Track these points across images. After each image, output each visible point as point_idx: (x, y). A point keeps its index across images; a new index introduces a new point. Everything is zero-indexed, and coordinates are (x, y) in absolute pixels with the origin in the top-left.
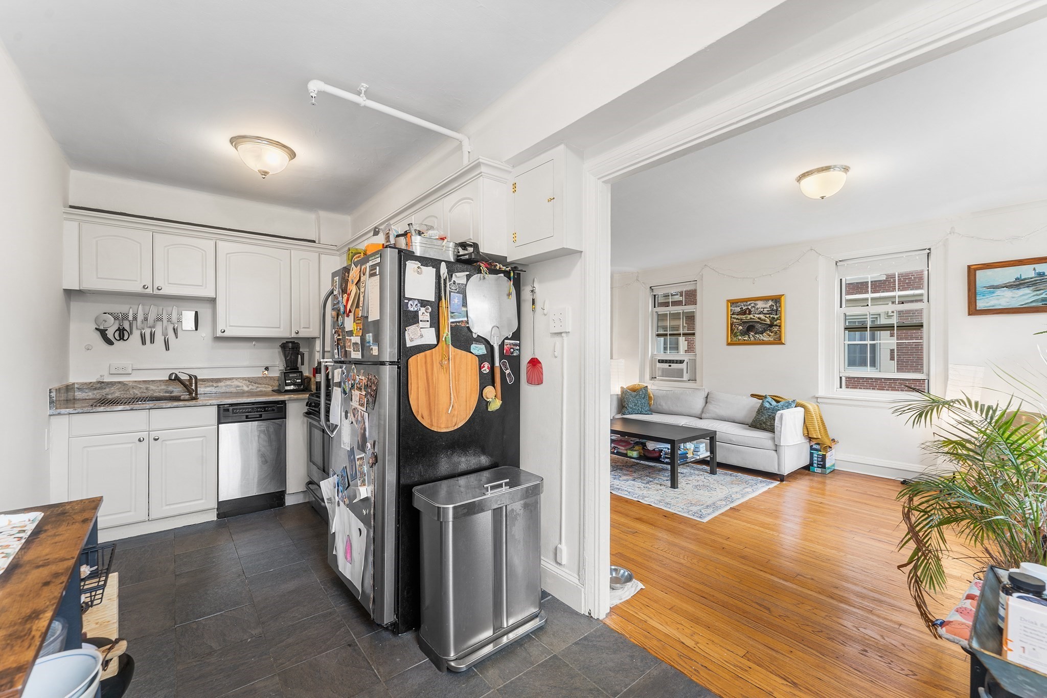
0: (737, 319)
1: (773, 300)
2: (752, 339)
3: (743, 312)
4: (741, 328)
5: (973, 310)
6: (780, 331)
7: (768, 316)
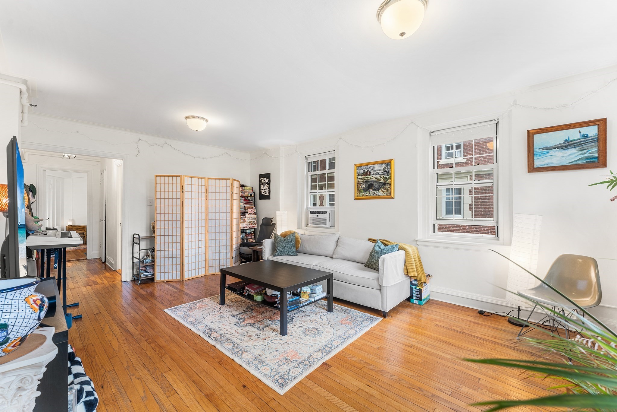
0: (361, 179)
1: (385, 164)
2: (372, 194)
3: (365, 174)
4: (364, 186)
5: (532, 169)
6: (391, 188)
7: (382, 176)
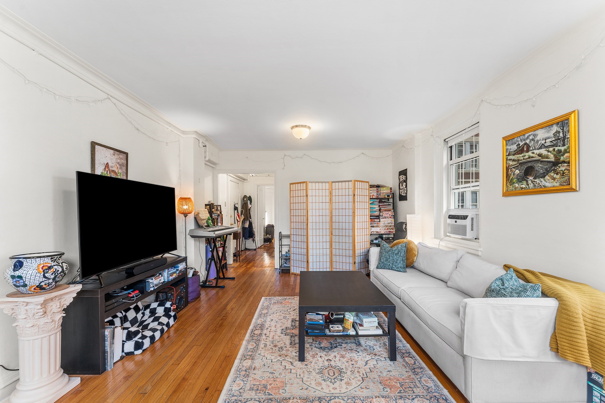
0: (514, 160)
1: (558, 123)
2: (531, 186)
3: (520, 150)
4: (517, 172)
6: (569, 170)
7: (551, 149)
